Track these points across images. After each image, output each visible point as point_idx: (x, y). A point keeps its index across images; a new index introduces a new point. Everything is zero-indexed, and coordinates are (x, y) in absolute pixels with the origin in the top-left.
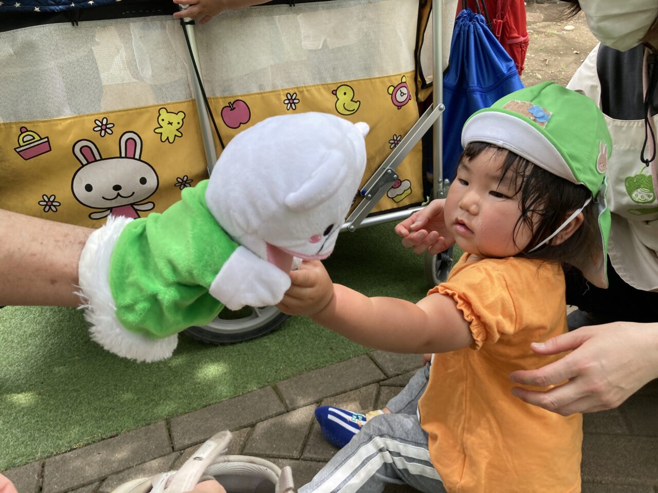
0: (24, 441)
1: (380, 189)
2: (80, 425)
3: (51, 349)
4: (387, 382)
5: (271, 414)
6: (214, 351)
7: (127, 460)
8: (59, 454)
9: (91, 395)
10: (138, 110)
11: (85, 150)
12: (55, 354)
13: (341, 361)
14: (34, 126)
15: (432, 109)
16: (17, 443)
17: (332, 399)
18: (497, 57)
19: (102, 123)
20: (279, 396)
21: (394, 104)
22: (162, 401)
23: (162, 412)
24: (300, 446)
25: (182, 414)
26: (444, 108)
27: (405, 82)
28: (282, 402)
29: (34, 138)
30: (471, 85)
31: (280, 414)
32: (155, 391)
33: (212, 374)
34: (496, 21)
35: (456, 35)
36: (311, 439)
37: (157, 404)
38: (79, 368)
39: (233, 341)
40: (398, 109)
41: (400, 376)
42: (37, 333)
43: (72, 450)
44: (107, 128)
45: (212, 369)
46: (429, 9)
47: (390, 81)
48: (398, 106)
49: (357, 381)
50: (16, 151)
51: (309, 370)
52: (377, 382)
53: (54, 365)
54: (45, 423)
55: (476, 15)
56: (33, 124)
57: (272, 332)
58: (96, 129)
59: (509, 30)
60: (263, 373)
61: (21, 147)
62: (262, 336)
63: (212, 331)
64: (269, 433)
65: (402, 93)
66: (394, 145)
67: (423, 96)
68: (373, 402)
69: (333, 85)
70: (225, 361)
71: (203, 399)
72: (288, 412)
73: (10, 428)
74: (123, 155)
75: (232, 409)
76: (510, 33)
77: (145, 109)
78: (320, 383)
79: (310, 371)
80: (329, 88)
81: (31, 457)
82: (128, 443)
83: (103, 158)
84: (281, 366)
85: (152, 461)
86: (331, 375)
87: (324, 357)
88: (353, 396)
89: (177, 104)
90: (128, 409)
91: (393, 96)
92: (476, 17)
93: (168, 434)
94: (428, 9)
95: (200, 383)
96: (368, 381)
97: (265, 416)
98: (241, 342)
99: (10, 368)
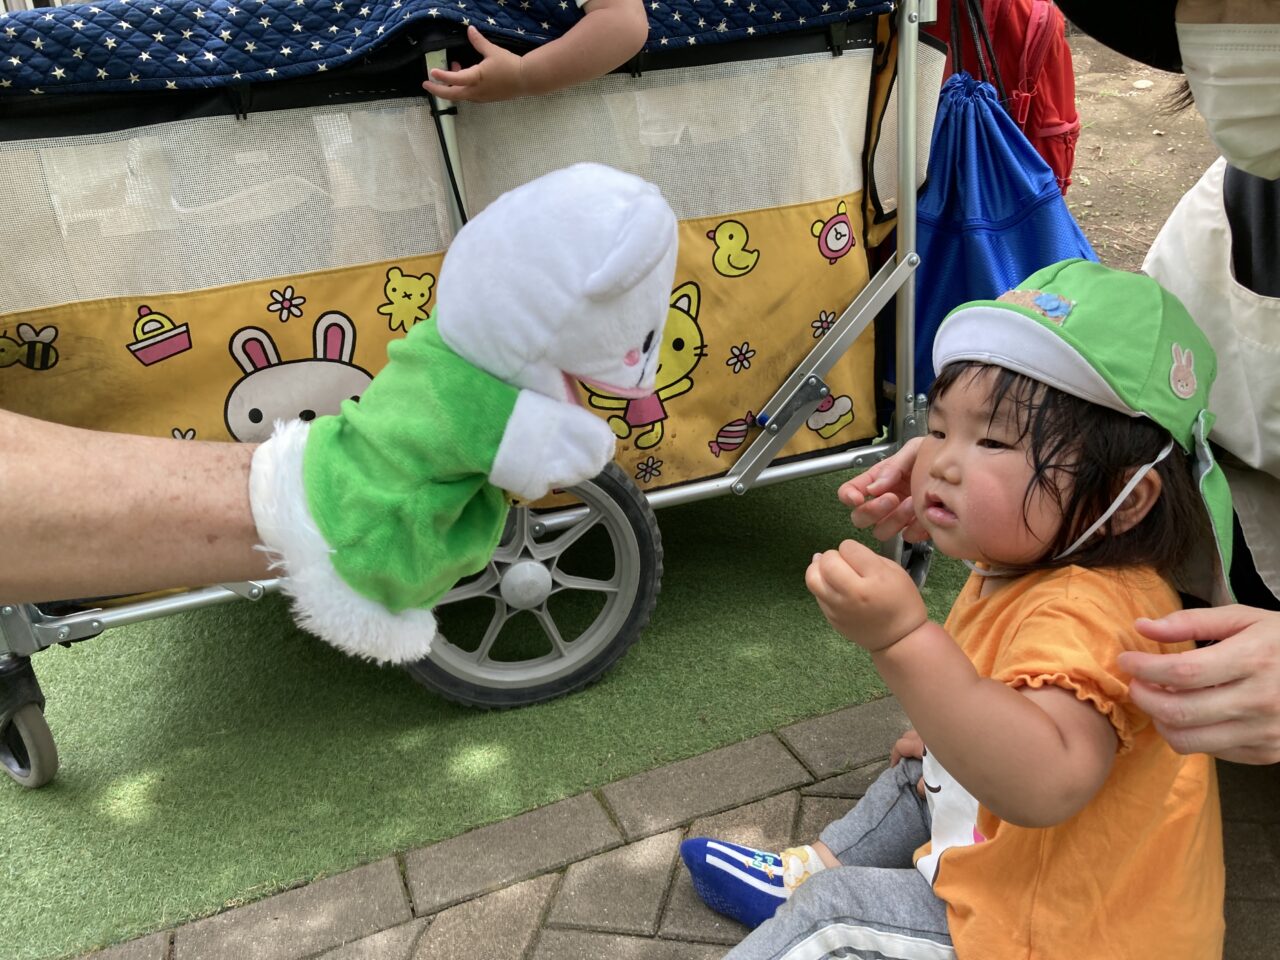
0: (134, 892)
1: (795, 414)
2: (237, 861)
3: (174, 713)
4: (814, 788)
5: (595, 848)
6: (480, 722)
7: (328, 932)
8: (201, 919)
9: (254, 804)
10: (350, 272)
11: (253, 348)
12: (182, 725)
13: (723, 746)
14: (164, 303)
15: (896, 262)
16: (119, 896)
17: (711, 821)
18: (1021, 163)
19: (283, 296)
20: (609, 813)
21: (822, 253)
22: (387, 818)
23: (387, 840)
24: (654, 910)
25: (426, 844)
26: (919, 262)
27: (844, 214)
28: (616, 824)
29: (163, 326)
30: (970, 217)
31: (613, 849)
32: (372, 797)
33: (478, 768)
34: (1017, 95)
35: (940, 122)
36: (673, 898)
37: (378, 825)
38: (229, 752)
39: (516, 703)
40: (831, 264)
41: (839, 777)
42: (146, 683)
43: (225, 910)
44: (292, 305)
45: (478, 756)
46: (891, 76)
47: (817, 212)
48: (831, 259)
49: (758, 785)
50: (130, 350)
51: (662, 761)
52: (795, 788)
53: (181, 746)
54: (171, 857)
55: (980, 84)
56: (161, 301)
57: (589, 685)
58: (272, 308)
59: (1042, 110)
60: (574, 766)
61: (138, 342)
62: (569, 694)
63: (477, 683)
64: (594, 885)
65: (837, 233)
66: (821, 330)
67: (876, 237)
68: (789, 828)
69: (709, 222)
70: (502, 740)
71: (464, 816)
72: (627, 843)
73: (107, 867)
74: (320, 355)
75: (521, 837)
76: (1045, 116)
77: (363, 271)
78: (686, 789)
79: (664, 765)
80: (701, 228)
81: (148, 924)
82: (328, 899)
83: (283, 360)
84: (608, 752)
85: (376, 935)
86: (706, 773)
87: (690, 737)
88: (750, 816)
89: (421, 261)
90: (324, 833)
91: (822, 239)
92: (981, 89)
93: (402, 884)
94: (888, 74)
95: (456, 785)
96: (779, 787)
97: (585, 852)
98: (530, 705)
99: (101, 750)
